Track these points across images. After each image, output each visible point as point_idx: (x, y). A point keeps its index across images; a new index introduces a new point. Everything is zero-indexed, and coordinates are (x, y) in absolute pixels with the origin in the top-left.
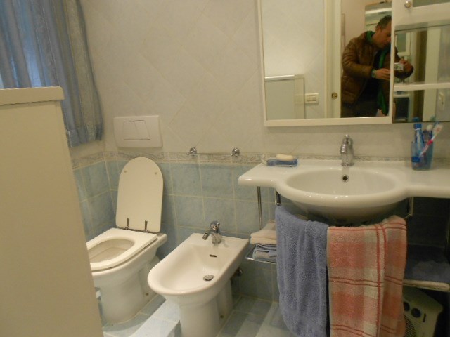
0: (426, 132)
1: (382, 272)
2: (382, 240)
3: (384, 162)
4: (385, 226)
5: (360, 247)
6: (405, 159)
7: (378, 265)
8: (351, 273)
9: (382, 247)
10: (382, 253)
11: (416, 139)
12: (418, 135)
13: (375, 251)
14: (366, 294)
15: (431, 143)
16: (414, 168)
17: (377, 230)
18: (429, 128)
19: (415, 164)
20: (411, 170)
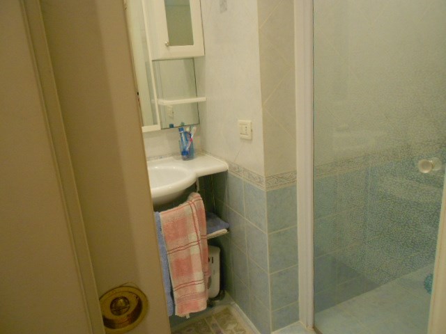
0: (186, 133)
1: (199, 232)
2: (194, 211)
3: (159, 160)
4: (193, 201)
5: (183, 221)
6: (173, 154)
7: (196, 229)
8: (181, 242)
9: (195, 215)
10: (196, 219)
11: (182, 138)
12: (183, 135)
13: (192, 219)
14: (192, 253)
15: (191, 140)
16: (184, 159)
17: (190, 204)
18: (188, 130)
19: (185, 156)
20: (181, 161)
